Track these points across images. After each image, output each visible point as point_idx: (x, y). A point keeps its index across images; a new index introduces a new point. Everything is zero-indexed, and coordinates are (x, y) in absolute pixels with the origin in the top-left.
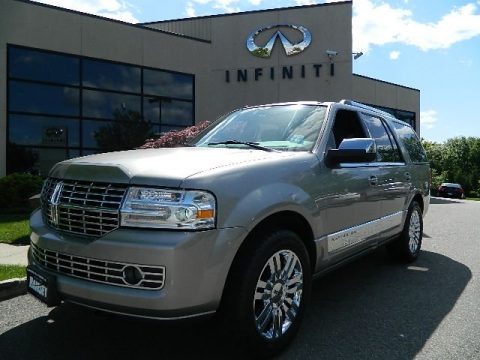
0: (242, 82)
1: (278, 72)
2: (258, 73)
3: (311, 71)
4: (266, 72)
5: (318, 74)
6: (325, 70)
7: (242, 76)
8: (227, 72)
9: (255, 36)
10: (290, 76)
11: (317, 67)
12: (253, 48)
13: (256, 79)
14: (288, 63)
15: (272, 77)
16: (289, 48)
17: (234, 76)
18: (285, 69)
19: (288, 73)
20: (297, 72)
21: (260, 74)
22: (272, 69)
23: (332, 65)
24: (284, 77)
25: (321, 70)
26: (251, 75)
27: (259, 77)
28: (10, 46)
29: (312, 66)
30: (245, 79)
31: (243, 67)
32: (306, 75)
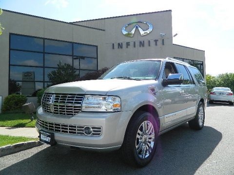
0: (120, 49)
1: (137, 44)
2: (128, 44)
3: (153, 43)
4: (132, 44)
5: (156, 45)
6: (160, 43)
7: (120, 46)
8: (113, 44)
9: (126, 27)
10: (143, 46)
11: (156, 41)
12: (125, 33)
13: (127, 47)
14: (142, 39)
15: (135, 46)
16: (142, 32)
17: (116, 46)
18: (141, 42)
19: (142, 44)
20: (146, 44)
21: (129, 45)
22: (135, 43)
23: (163, 40)
24: (140, 46)
25: (157, 42)
26: (124, 46)
27: (129, 47)
28: (11, 34)
29: (153, 41)
30: (121, 47)
31: (120, 42)
32: (151, 45)
